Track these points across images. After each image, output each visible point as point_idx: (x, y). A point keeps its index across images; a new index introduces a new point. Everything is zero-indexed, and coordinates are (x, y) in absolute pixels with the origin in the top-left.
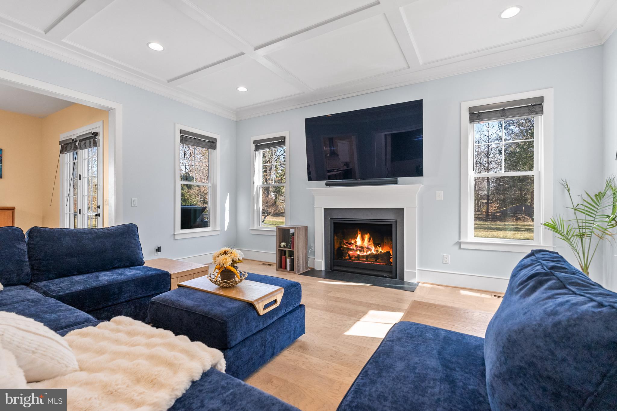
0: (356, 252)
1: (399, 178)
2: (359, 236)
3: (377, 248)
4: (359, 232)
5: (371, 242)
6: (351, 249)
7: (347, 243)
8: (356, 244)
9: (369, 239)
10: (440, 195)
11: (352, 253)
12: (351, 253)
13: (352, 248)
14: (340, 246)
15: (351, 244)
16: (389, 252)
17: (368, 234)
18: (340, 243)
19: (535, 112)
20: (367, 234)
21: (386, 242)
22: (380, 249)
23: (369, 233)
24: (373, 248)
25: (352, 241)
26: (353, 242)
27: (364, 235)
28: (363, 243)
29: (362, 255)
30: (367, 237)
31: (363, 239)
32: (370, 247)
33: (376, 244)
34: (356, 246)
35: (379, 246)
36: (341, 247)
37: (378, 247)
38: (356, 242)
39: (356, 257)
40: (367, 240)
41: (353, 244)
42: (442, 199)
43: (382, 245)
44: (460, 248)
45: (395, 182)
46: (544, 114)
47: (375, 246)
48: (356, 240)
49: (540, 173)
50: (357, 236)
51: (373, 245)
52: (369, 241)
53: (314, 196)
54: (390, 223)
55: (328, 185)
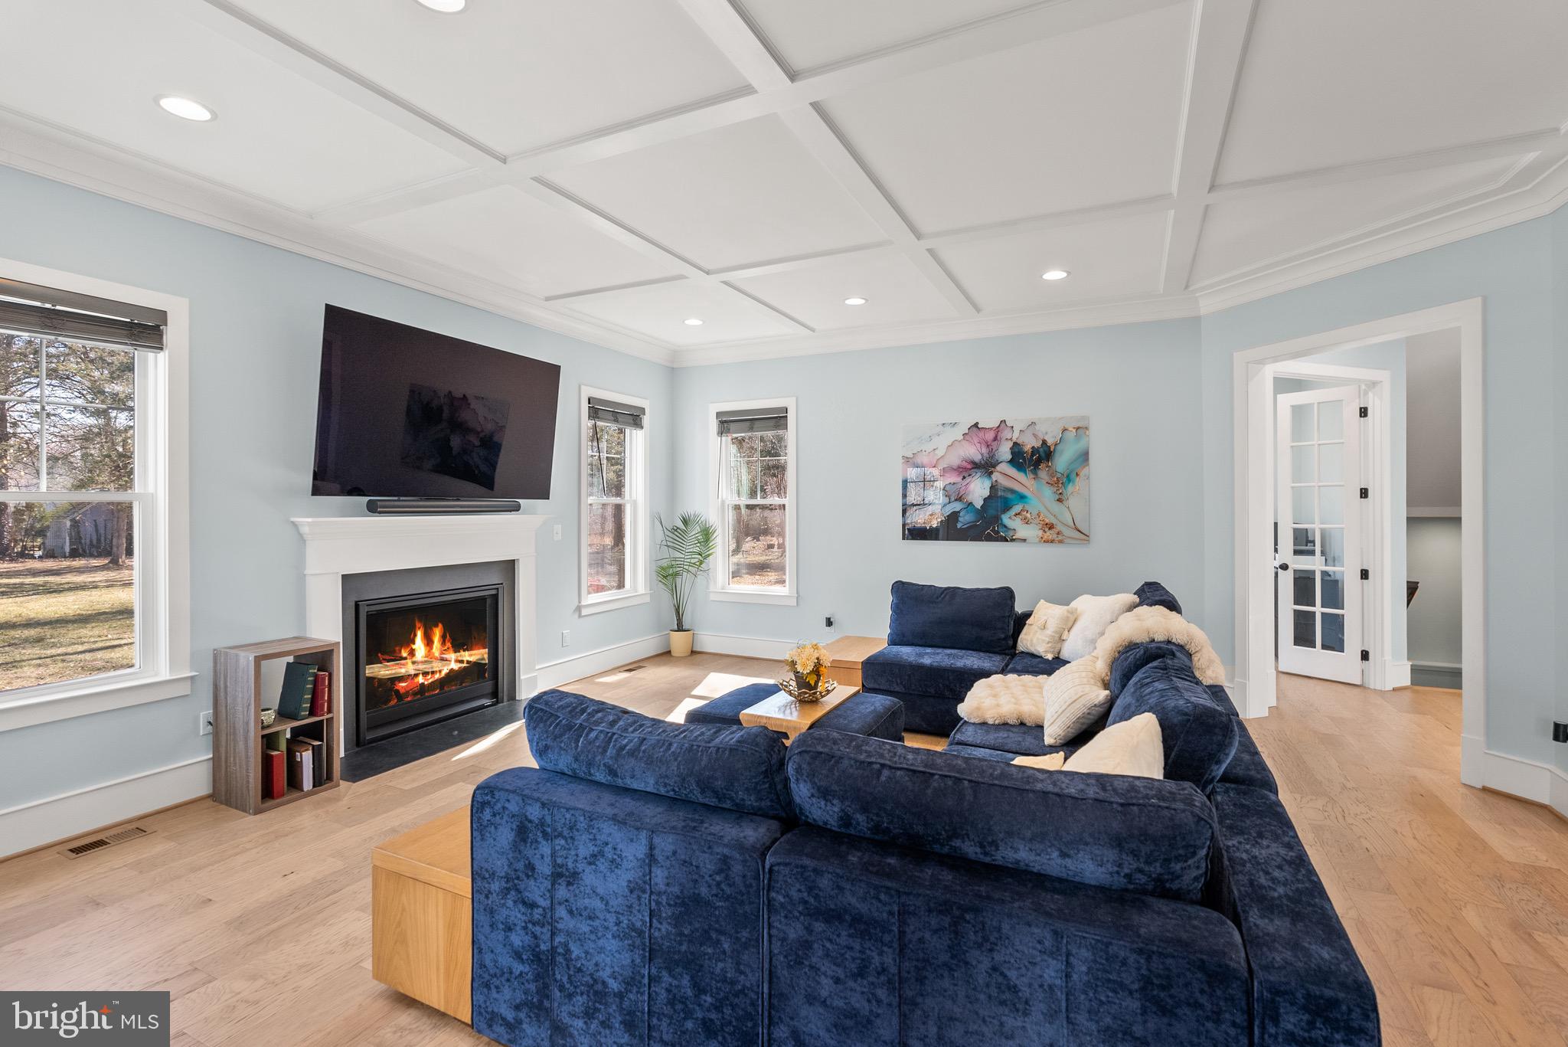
0: (416, 680)
2: (419, 634)
3: (461, 655)
4: (418, 624)
5: (449, 644)
6: (403, 675)
8: (414, 659)
9: (444, 637)
11: (403, 684)
12: (402, 687)
13: (403, 671)
15: (401, 660)
16: (482, 660)
17: (440, 625)
19: (637, 425)
20: (437, 626)
21: (475, 636)
22: (467, 656)
23: (441, 623)
24: (453, 658)
25: (403, 651)
26: (405, 654)
27: (431, 629)
28: (429, 651)
29: (430, 681)
30: (437, 634)
31: (428, 642)
32: (445, 656)
33: (458, 646)
34: (414, 663)
35: (465, 649)
37: (462, 650)
38: (412, 653)
39: (415, 694)
40: (439, 641)
41: (406, 659)
43: (468, 645)
47: (457, 651)
48: (414, 647)
49: (635, 501)
50: (415, 635)
51: (451, 649)
52: (443, 643)
53: (304, 541)
54: (494, 592)
55: (372, 508)
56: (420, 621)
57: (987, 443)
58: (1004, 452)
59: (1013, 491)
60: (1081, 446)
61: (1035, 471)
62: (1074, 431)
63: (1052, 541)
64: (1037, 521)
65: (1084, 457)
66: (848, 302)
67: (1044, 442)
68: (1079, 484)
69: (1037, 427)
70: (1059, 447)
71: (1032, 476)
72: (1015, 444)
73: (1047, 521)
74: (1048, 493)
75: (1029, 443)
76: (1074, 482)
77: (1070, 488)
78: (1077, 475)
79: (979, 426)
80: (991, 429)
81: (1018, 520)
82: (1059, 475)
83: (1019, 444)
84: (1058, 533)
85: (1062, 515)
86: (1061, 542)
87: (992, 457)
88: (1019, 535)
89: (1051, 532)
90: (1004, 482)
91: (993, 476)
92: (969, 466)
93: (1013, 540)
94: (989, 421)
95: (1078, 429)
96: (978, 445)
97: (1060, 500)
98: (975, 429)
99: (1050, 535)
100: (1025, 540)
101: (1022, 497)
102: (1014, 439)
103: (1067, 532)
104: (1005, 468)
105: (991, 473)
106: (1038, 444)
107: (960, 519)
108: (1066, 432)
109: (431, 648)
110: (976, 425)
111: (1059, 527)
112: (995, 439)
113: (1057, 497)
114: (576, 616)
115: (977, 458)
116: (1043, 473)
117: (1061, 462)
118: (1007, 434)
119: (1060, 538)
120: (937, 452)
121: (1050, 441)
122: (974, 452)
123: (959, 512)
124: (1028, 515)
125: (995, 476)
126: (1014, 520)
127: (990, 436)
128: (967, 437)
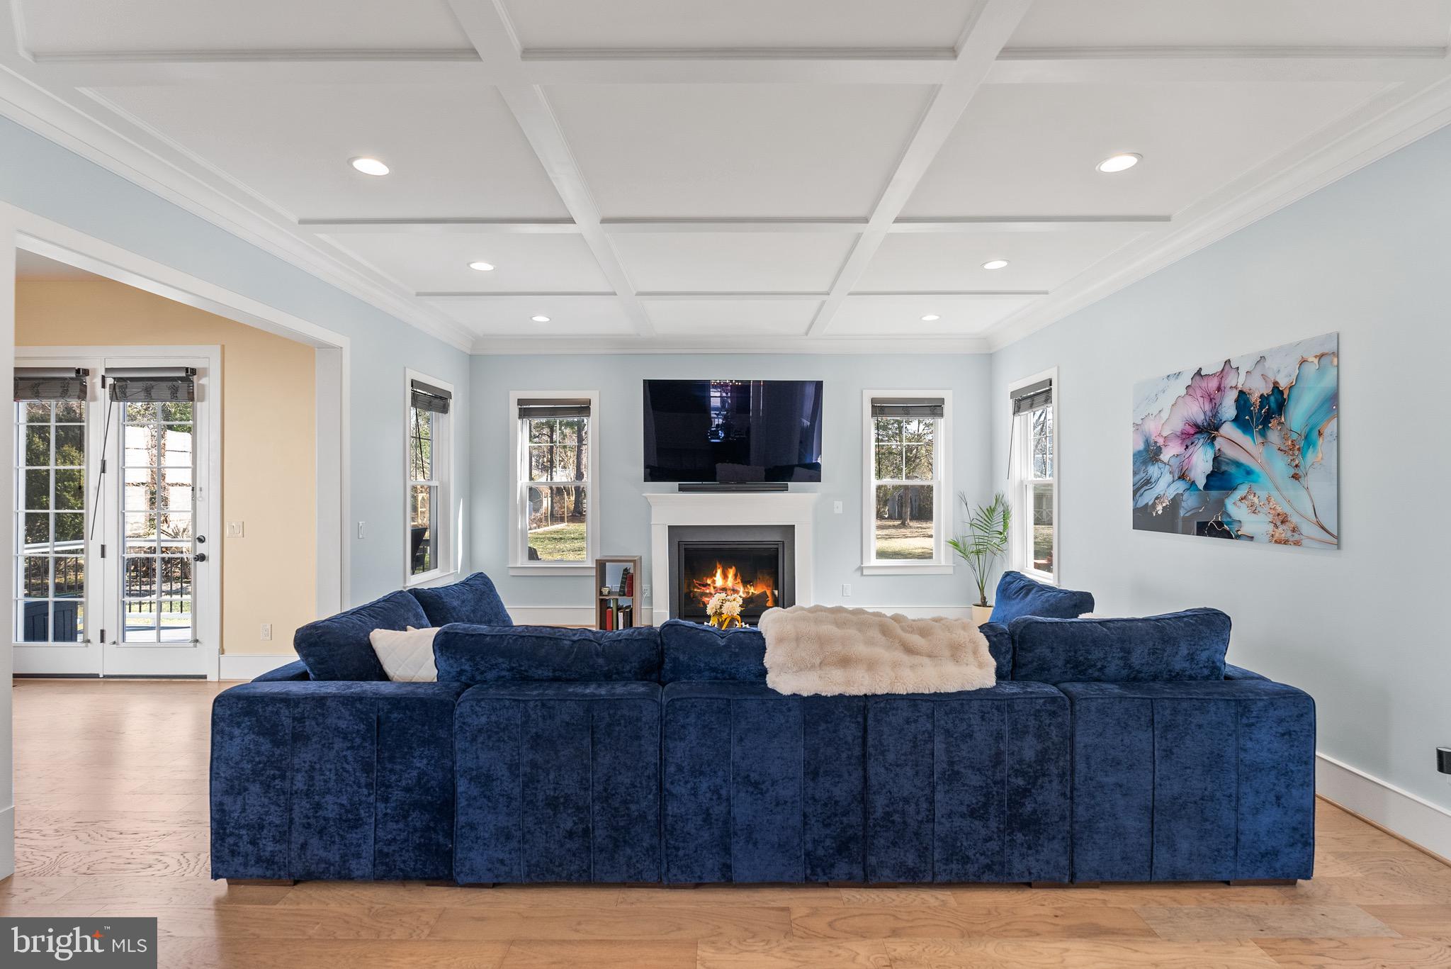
1: (789, 483)
2: (719, 572)
3: (748, 589)
4: (718, 566)
5: (739, 580)
6: (707, 594)
7: (700, 585)
8: (715, 585)
9: (736, 576)
10: (838, 507)
11: (707, 599)
12: (706, 601)
13: (708, 591)
14: (688, 590)
15: (706, 585)
16: (765, 593)
17: (734, 568)
18: (689, 586)
19: (937, 414)
20: (731, 568)
21: (761, 577)
22: (752, 590)
23: (735, 566)
24: (741, 589)
25: (708, 580)
26: (709, 582)
27: (727, 569)
28: (725, 582)
30: (731, 572)
31: (725, 576)
32: (737, 588)
33: (746, 582)
34: (714, 588)
35: (751, 586)
36: (691, 592)
37: (748, 586)
38: (714, 582)
40: (732, 577)
41: (709, 585)
42: (841, 512)
43: (754, 583)
44: (862, 575)
45: (785, 489)
46: (944, 417)
47: (745, 586)
48: (715, 579)
49: (940, 482)
50: (716, 572)
51: (741, 584)
52: (735, 579)
53: (651, 507)
54: (776, 546)
55: (681, 489)
56: (720, 563)
57: (1209, 396)
58: (1228, 409)
59: (1238, 464)
60: (1328, 382)
61: (1263, 433)
62: (1316, 361)
63: (1286, 542)
64: (1266, 509)
65: (1332, 401)
66: (989, 266)
67: (1276, 387)
68: (1324, 447)
69: (1268, 364)
70: (1295, 392)
71: (1260, 440)
72: (1241, 393)
73: (1279, 510)
74: (1280, 466)
75: (1258, 388)
76: (1314, 445)
77: (1310, 455)
78: (1320, 434)
79: (1203, 373)
80: (1215, 374)
81: (1244, 505)
82: (1295, 436)
83: (1244, 393)
84: (1294, 530)
85: (1299, 503)
86: (1297, 543)
87: (1215, 416)
88: (1245, 530)
89: (1284, 527)
90: (1230, 452)
91: (1215, 443)
92: (1192, 431)
93: (1238, 537)
94: (1212, 366)
95: (1321, 356)
96: (1201, 400)
97: (1295, 477)
98: (1198, 378)
99: (1283, 532)
100: (1251, 538)
101: (1249, 472)
102: (1240, 386)
103: (1308, 529)
104: (1229, 430)
105: (1214, 438)
106: (1266, 390)
107: (1184, 504)
108: (1305, 366)
109: (727, 581)
110: (1199, 373)
111: (1295, 519)
112: (1219, 389)
113: (1292, 471)
114: (860, 574)
115: (1200, 419)
116: (1274, 436)
117: (1297, 415)
118: (1231, 380)
119: (1297, 537)
120: (1162, 414)
121: (1283, 384)
122: (1196, 411)
123: (1182, 495)
124: (1256, 500)
125: (1219, 443)
126: (1239, 507)
127: (1213, 384)
128: (1191, 391)
